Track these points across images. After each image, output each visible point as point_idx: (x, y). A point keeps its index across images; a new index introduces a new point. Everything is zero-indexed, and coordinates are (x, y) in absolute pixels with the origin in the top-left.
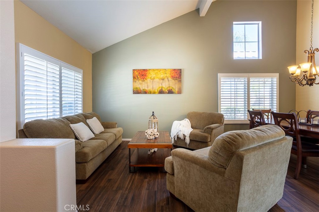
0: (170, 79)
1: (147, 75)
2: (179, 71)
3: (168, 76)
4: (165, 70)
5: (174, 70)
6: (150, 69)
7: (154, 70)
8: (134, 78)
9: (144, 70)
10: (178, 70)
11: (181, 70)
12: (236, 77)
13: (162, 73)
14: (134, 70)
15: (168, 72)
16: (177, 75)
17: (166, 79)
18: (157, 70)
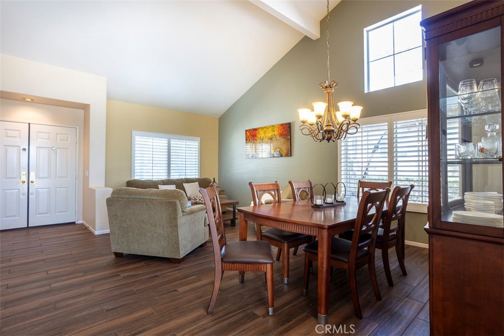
0: (278, 137)
1: (257, 135)
2: (287, 126)
3: (276, 134)
4: (273, 126)
5: (282, 125)
6: (259, 128)
7: (262, 128)
8: (246, 139)
9: (254, 129)
10: (286, 124)
11: (289, 124)
12: (366, 124)
13: (270, 131)
14: (246, 131)
15: (276, 129)
16: (285, 131)
17: (274, 139)
18: (265, 127)
